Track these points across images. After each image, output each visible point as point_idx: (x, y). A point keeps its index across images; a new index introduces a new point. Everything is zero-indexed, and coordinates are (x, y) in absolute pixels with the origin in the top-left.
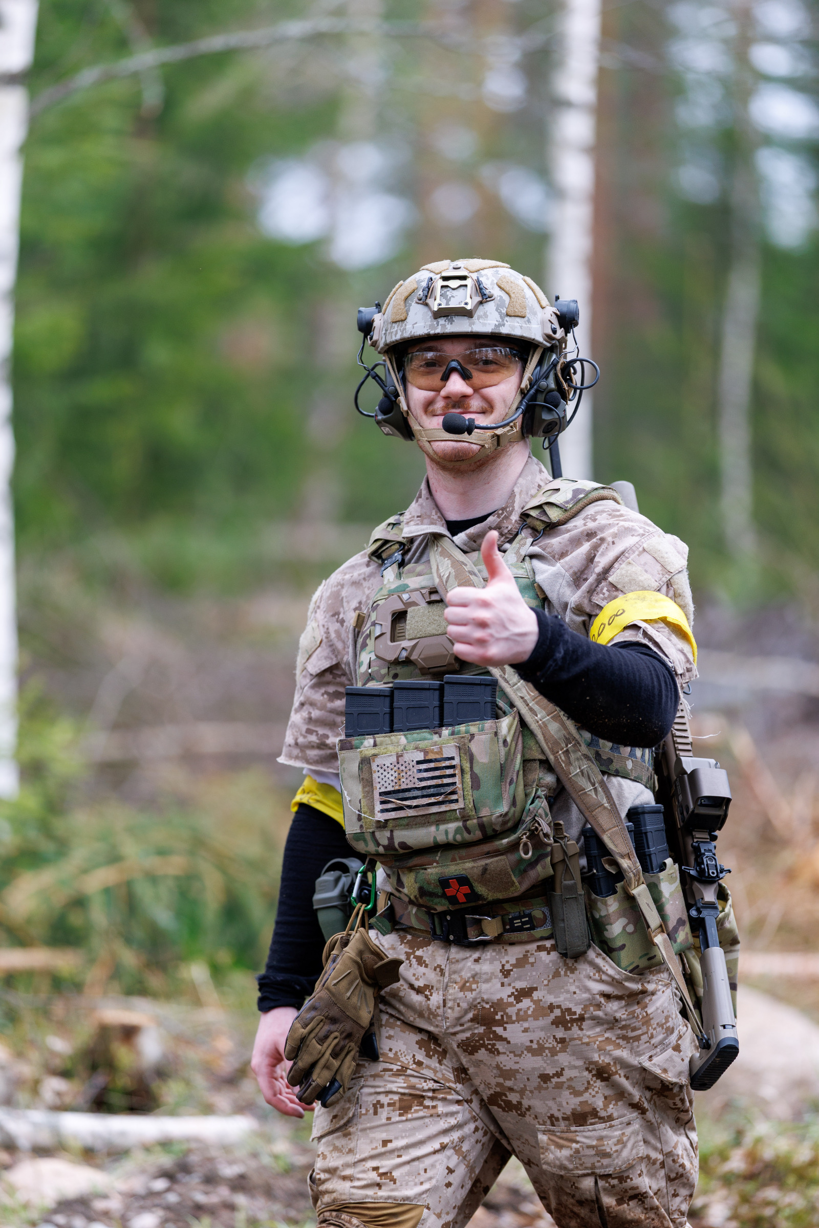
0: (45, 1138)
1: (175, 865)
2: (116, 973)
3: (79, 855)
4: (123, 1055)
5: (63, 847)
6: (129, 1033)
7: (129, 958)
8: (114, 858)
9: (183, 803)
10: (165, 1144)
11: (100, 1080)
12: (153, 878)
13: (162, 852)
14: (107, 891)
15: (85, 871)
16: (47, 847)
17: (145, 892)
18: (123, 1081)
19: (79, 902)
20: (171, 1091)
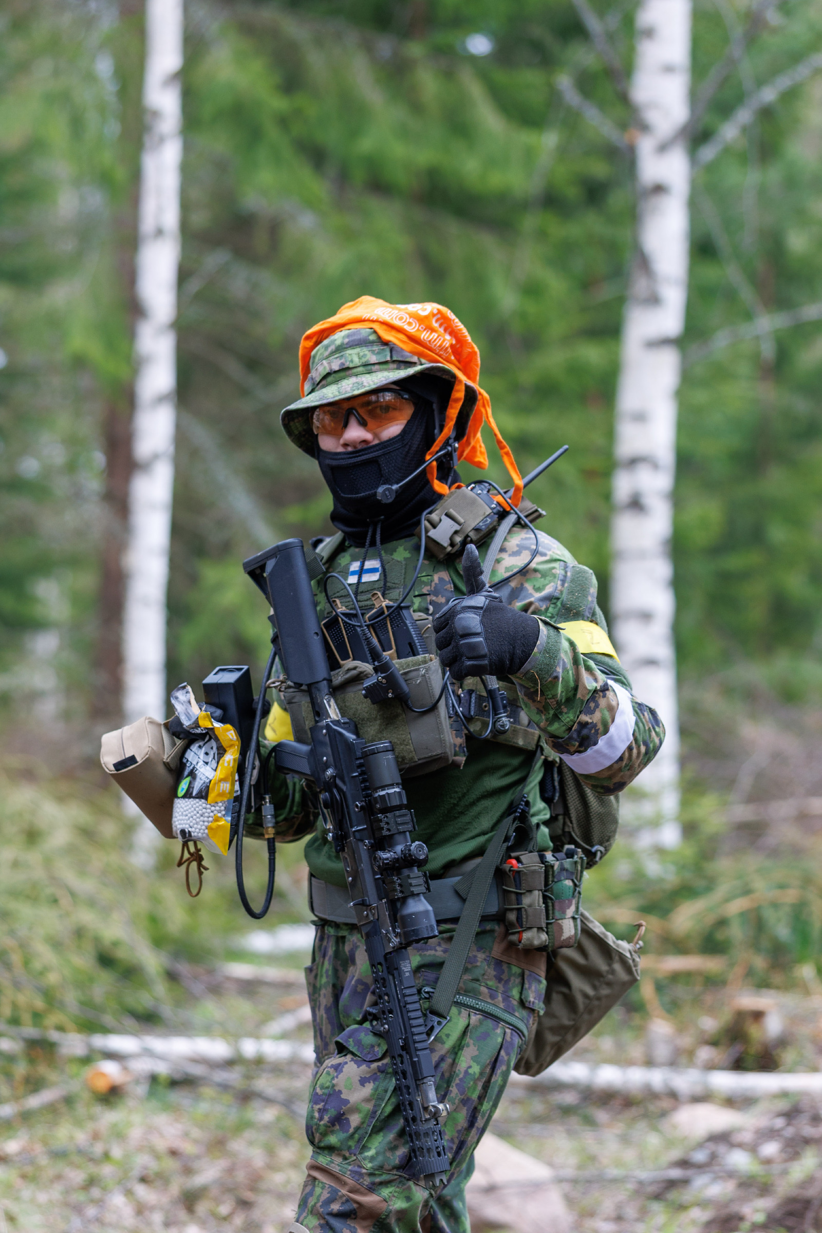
0: (698, 1090)
1: (791, 896)
2: (750, 973)
3: (722, 890)
4: (754, 1031)
5: (710, 884)
6: (758, 1016)
7: (760, 962)
8: (747, 891)
9: (797, 852)
10: (784, 1094)
11: (738, 1048)
12: (775, 905)
13: (782, 887)
14: (743, 915)
15: (727, 900)
16: (700, 883)
17: (770, 915)
18: (754, 1050)
19: (722, 923)
20: (788, 1056)
